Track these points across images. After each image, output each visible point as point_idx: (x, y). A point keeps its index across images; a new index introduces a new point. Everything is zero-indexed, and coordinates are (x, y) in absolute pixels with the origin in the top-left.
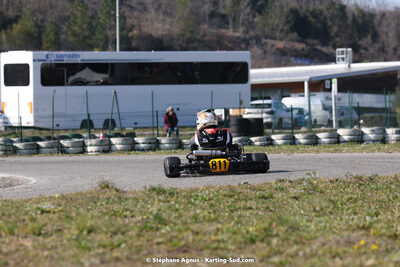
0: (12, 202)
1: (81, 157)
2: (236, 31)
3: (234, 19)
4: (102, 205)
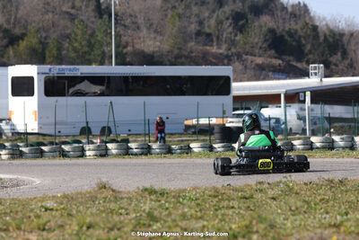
0: (19, 200)
1: (80, 161)
2: (219, 48)
3: (218, 38)
4: (99, 203)
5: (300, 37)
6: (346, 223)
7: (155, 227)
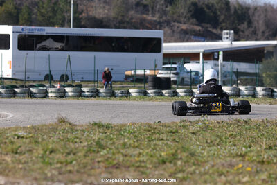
1: (44, 100)
2: (154, 16)
4: (59, 134)
5: (216, 9)
6: (249, 154)
7: (102, 153)
